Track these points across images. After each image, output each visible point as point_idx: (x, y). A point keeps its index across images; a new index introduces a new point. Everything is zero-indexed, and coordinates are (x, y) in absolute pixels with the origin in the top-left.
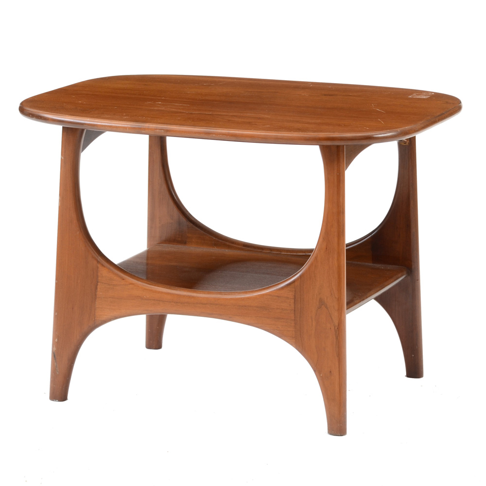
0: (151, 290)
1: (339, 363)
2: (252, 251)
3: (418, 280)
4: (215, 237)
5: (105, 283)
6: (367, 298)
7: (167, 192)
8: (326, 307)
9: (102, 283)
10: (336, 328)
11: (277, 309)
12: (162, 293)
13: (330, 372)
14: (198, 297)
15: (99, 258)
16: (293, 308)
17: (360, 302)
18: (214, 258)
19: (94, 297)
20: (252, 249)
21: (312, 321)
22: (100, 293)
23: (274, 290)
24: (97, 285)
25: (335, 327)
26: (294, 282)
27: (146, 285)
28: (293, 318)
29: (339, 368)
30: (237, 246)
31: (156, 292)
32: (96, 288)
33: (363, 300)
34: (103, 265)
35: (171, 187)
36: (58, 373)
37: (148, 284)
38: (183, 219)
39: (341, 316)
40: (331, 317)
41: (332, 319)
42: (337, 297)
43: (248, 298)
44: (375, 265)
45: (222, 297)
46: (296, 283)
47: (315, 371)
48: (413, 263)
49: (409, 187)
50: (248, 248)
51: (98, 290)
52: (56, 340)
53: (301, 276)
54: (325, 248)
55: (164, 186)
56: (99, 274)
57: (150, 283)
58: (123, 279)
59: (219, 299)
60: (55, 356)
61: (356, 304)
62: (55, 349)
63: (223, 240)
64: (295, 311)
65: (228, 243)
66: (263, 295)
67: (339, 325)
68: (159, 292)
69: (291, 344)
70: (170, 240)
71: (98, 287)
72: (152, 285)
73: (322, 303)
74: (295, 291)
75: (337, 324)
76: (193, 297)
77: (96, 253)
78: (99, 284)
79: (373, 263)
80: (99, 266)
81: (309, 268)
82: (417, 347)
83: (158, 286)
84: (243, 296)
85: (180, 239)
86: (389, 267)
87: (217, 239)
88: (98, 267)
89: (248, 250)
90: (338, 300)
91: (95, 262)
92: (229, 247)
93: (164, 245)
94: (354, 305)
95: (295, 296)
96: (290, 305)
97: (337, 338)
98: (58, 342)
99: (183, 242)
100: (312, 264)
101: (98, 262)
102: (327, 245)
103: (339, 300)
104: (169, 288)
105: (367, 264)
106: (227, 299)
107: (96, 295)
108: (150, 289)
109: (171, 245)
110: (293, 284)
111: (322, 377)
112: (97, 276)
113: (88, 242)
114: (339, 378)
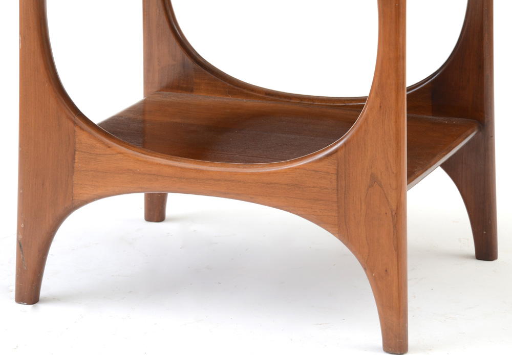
0: (146, 162)
1: (398, 259)
2: (276, 100)
3: (492, 137)
4: (230, 83)
5: (85, 152)
6: (431, 166)
7: (167, 26)
8: (380, 185)
9: (82, 152)
10: (394, 213)
11: (314, 187)
12: (160, 165)
13: (386, 271)
14: (208, 171)
15: (77, 119)
16: (336, 187)
17: (423, 172)
18: (229, 111)
19: (71, 170)
20: (276, 98)
21: (361, 204)
22: (77, 165)
23: (310, 163)
24: (75, 154)
25: (392, 213)
26: (336, 151)
27: (139, 154)
28: (336, 200)
29: (398, 266)
30: (257, 94)
31: (153, 164)
32: (74, 159)
33: (426, 170)
34: (81, 128)
35: (172, 19)
36: (25, 268)
37: (143, 153)
38: (189, 61)
39: (400, 196)
40: (387, 198)
41: (388, 201)
42: (395, 172)
43: (275, 173)
44: (435, 118)
45: (241, 171)
46: (339, 153)
47: (365, 269)
48: (486, 115)
49: (483, 15)
50: (272, 97)
51: (76, 160)
52: (22, 226)
53: (345, 144)
54: (379, 106)
55: (163, 18)
56: (77, 140)
57: (144, 152)
58: (109, 147)
59: (236, 173)
60: (21, 246)
61: (417, 176)
62: (20, 237)
63: (240, 87)
64: (337, 190)
65: (246, 91)
66: (295, 168)
67: (397, 209)
68: (157, 164)
69: (333, 234)
70: (173, 87)
71: (77, 157)
72: (148, 155)
73: (374, 180)
74: (338, 164)
75: (394, 208)
76: (202, 171)
77: (72, 113)
78: (77, 153)
79: (433, 116)
80: (77, 129)
81: (357, 132)
82: (490, 222)
83: (155, 156)
84: (268, 170)
85: (185, 86)
86: (455, 121)
87: (232, 86)
88: (75, 131)
89: (272, 100)
90: (396, 176)
91: (71, 124)
92: (248, 96)
93: (165, 93)
94: (415, 178)
95: (338, 171)
96: (331, 182)
97: (395, 226)
98: (24, 229)
99: (190, 90)
100: (361, 127)
101: (75, 124)
102: (381, 102)
103: (398, 175)
104: (170, 159)
105: (425, 116)
106: (246, 174)
107: (73, 168)
108: (145, 160)
109: (174, 93)
110: (335, 154)
111: (375, 276)
112: (75, 142)
113: (61, 97)
114: (398, 279)
